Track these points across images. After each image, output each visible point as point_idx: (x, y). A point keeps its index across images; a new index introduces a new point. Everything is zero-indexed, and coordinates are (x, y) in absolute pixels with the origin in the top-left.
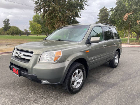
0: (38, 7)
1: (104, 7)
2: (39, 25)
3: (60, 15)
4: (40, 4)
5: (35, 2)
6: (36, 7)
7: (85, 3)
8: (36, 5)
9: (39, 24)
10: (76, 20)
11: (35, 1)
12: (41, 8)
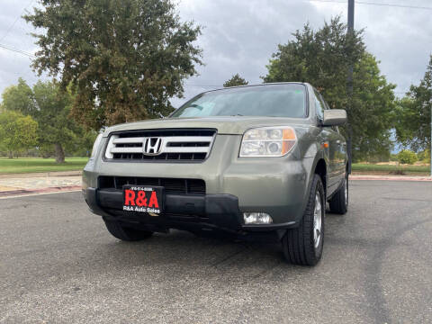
0: (47, 54)
1: (237, 77)
2: (29, 119)
3: (125, 83)
4: (55, 47)
5: (38, 39)
6: (40, 53)
7: (196, 56)
8: (41, 49)
9: (29, 117)
10: (169, 103)
11: (41, 36)
12: (58, 60)
